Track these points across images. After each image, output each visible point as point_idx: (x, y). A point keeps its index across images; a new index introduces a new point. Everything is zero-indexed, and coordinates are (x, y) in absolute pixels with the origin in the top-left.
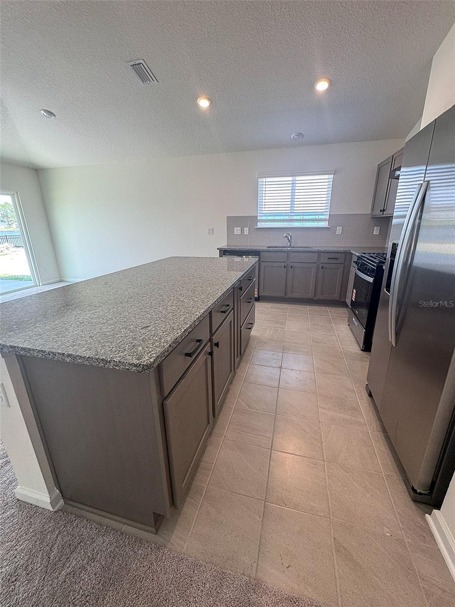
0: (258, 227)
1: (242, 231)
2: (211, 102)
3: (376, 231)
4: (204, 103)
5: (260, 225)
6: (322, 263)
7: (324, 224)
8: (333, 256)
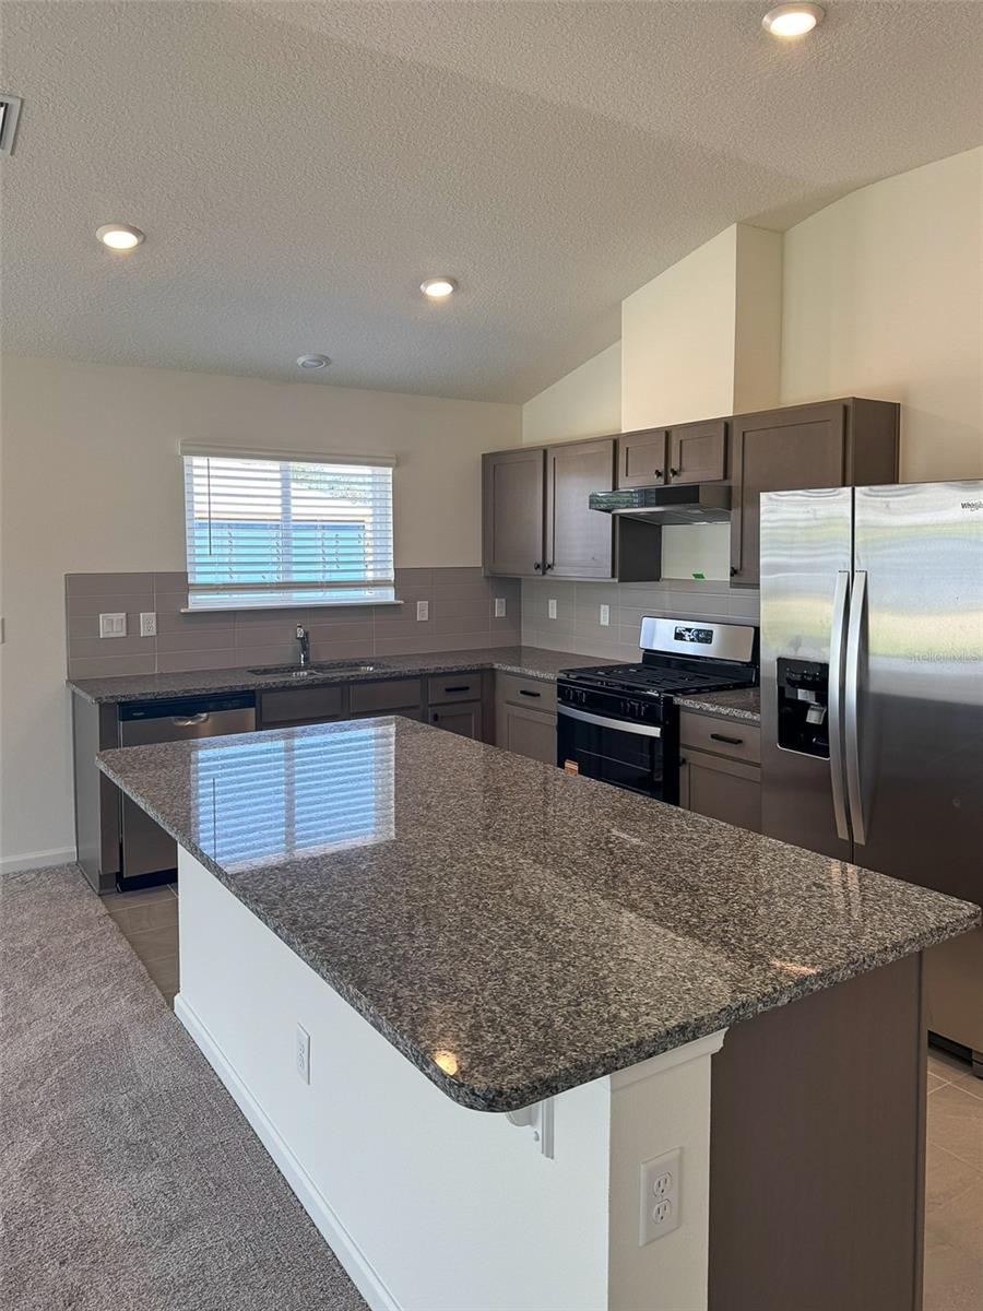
0: (192, 607)
1: (132, 624)
2: (143, 241)
3: (499, 609)
4: (120, 240)
5: (198, 602)
6: (431, 705)
7: (388, 596)
8: (453, 682)
